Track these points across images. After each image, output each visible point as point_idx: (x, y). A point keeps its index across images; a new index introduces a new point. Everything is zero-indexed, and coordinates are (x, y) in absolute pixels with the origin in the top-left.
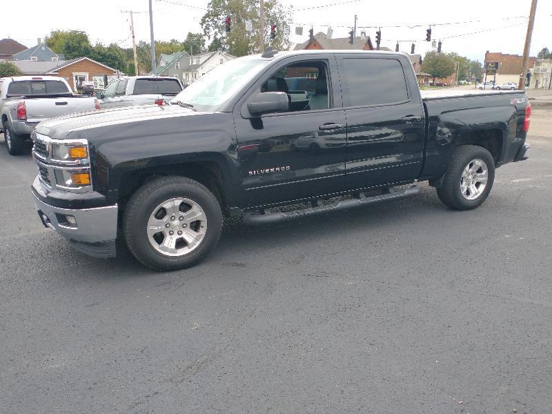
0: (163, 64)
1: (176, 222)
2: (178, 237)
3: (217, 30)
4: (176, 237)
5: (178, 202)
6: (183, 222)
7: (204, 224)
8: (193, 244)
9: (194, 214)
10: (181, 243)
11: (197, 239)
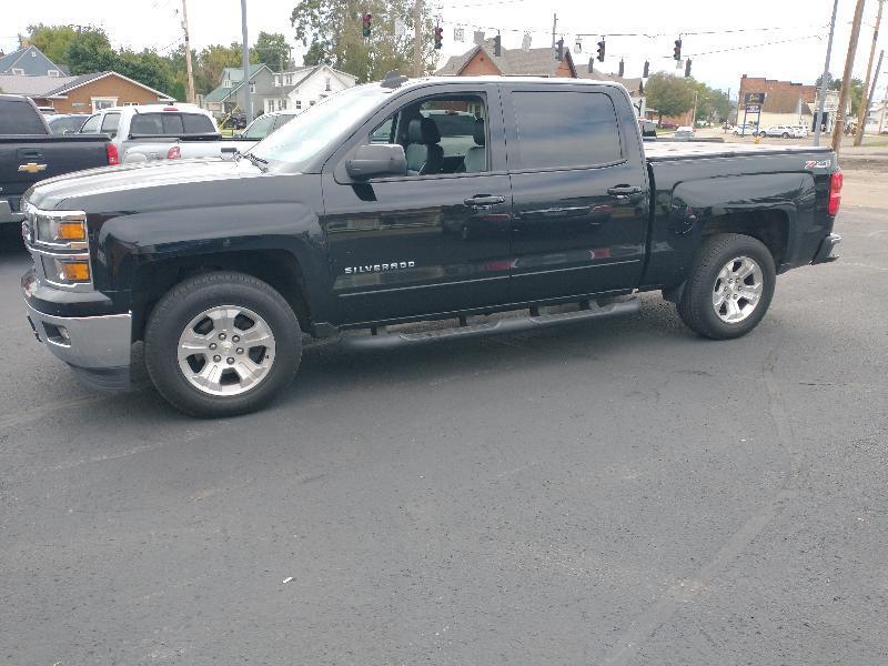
0: (227, 84)
1: (227, 344)
2: (227, 366)
3: (317, 30)
4: (224, 365)
5: (232, 312)
6: (237, 345)
7: (271, 353)
8: (249, 381)
9: (256, 335)
10: (230, 377)
11: (256, 374)
